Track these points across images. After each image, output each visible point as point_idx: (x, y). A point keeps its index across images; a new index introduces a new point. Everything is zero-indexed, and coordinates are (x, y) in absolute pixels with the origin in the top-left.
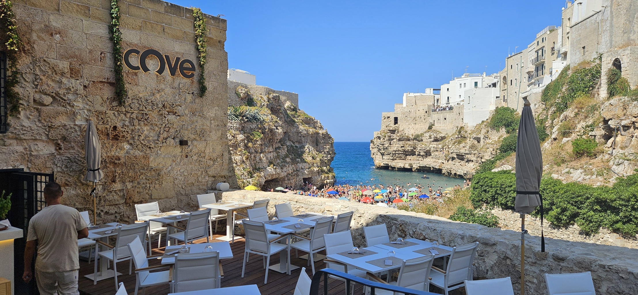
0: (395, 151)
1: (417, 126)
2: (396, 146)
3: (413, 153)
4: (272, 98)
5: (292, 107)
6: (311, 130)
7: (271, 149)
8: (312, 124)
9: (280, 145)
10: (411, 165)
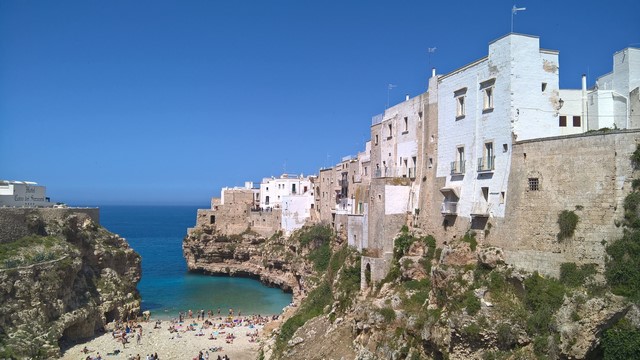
0: (211, 253)
1: (236, 226)
2: (211, 248)
3: (230, 256)
4: (69, 221)
5: (91, 226)
6: (115, 251)
8: (116, 243)
10: (228, 269)
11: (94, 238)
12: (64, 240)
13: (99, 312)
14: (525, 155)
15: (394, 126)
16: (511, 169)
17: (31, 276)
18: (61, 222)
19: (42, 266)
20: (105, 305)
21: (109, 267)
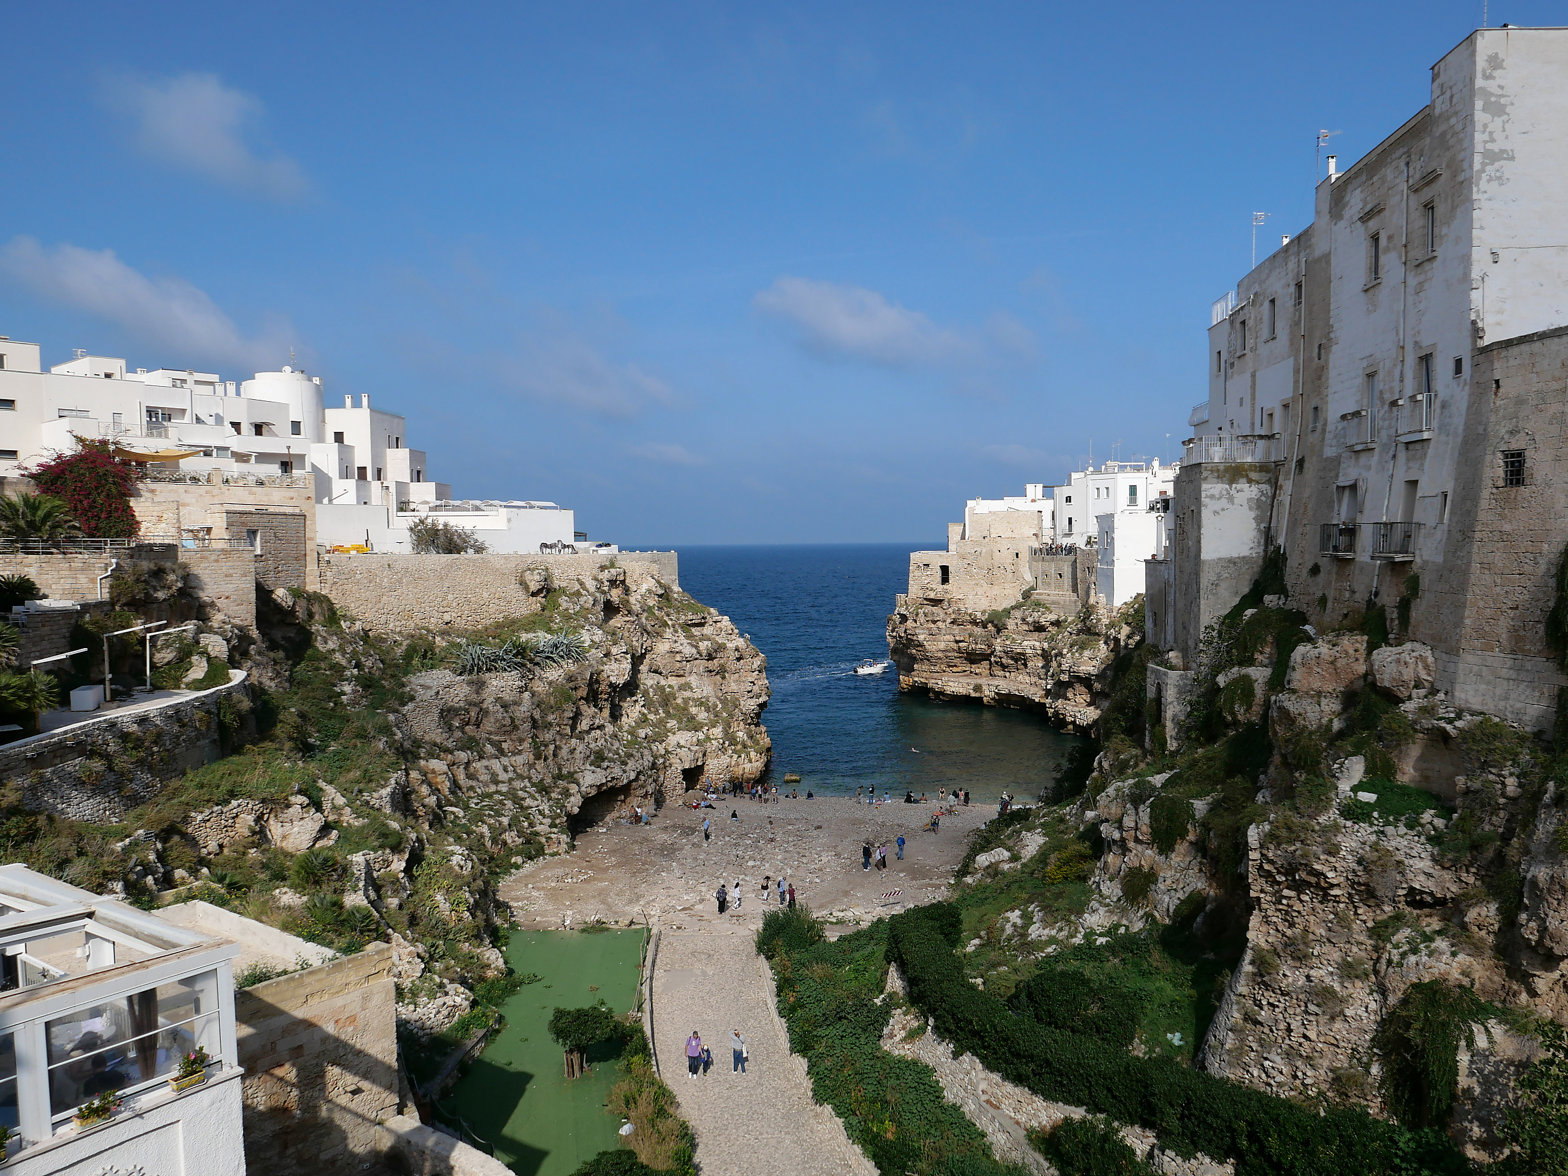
0: (943, 652)
1: (996, 590)
2: (945, 639)
3: (985, 658)
5: (659, 591)
8: (711, 625)
10: (979, 689)
13: (669, 768)
14: (1497, 382)
15: (1250, 323)
16: (1467, 426)
20: (683, 754)
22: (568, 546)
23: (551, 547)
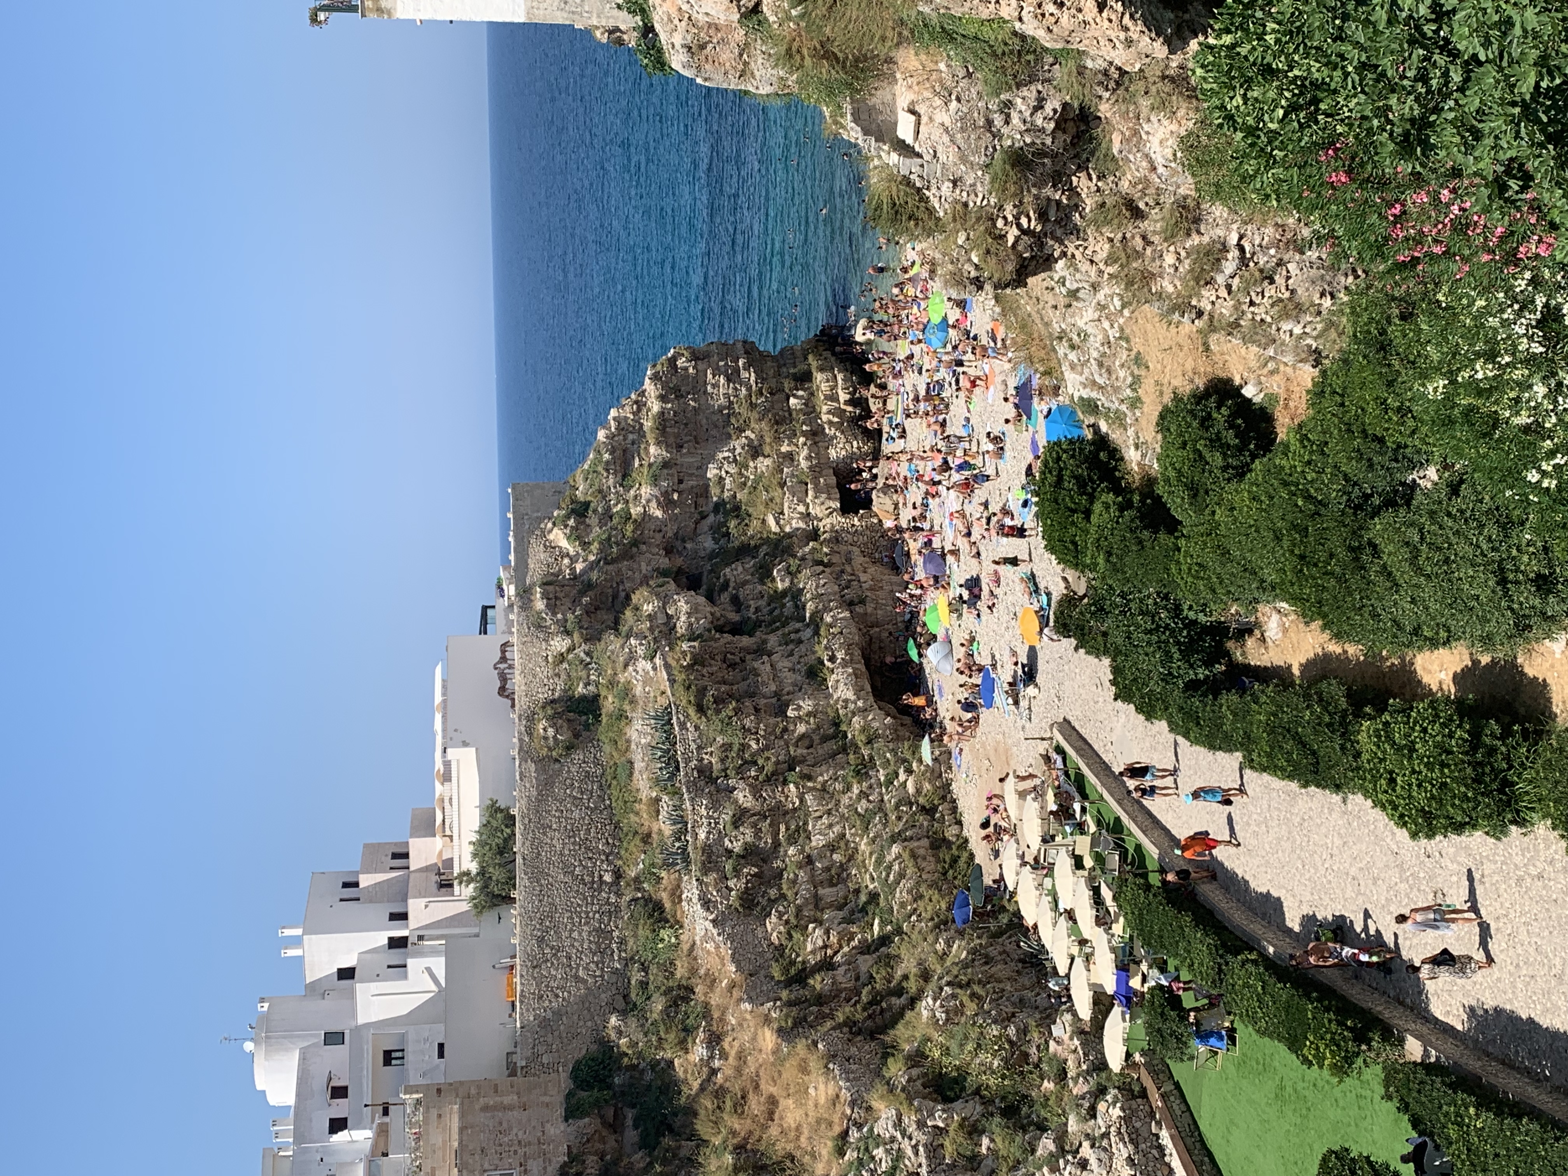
4: (554, 614)
5: (571, 522)
6: (652, 450)
7: (763, 666)
8: (625, 439)
9: (725, 597)
11: (608, 515)
12: (612, 643)
13: (836, 538)
17: (715, 805)
18: (560, 644)
19: (687, 761)
20: (816, 510)
21: (702, 468)
22: (503, 652)
23: (504, 678)
